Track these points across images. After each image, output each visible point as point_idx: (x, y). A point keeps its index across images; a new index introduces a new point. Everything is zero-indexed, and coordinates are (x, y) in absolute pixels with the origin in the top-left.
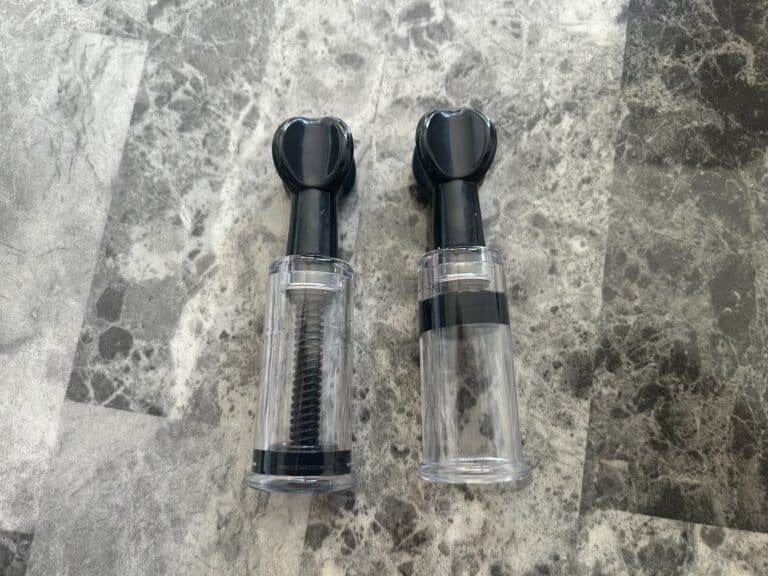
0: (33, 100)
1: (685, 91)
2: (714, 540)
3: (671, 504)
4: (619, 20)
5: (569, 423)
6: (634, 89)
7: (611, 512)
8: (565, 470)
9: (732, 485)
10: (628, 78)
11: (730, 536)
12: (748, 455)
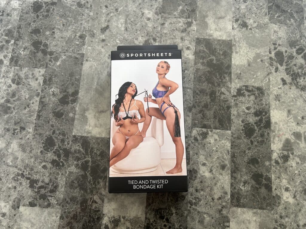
0: (103, 74)
1: (204, 65)
2: (211, 131)
3: (205, 126)
4: (193, 55)
5: (189, 116)
6: (196, 65)
7: (196, 128)
8: (189, 123)
9: (214, 123)
10: (195, 64)
11: (214, 130)
12: (216, 119)
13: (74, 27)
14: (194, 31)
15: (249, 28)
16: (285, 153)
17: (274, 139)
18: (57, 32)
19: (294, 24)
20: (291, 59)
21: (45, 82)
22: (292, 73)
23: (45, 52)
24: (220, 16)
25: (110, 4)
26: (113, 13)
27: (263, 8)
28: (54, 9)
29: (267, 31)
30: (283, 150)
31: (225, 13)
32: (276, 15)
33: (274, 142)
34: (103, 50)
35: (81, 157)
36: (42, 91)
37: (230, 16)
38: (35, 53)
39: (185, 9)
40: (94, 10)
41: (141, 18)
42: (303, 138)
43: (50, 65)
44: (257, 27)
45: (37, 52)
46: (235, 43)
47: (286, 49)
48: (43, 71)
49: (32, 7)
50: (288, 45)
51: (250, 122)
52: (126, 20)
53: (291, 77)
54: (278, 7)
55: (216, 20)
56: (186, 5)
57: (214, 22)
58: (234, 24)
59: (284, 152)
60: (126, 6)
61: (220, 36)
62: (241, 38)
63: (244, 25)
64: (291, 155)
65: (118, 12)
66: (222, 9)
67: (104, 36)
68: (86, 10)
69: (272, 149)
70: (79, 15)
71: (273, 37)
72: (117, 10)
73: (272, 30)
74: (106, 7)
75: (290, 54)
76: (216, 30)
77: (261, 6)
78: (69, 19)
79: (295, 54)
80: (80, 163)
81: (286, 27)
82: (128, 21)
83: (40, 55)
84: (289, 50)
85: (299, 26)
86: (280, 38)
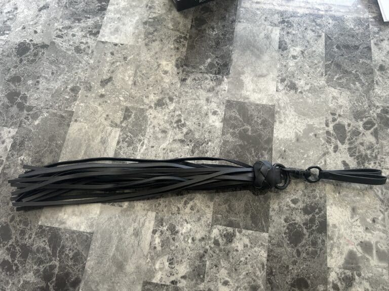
0: (95, 141)
1: (235, 137)
2: (240, 232)
3: (231, 224)
4: (221, 122)
5: (209, 207)
6: (224, 136)
7: (218, 226)
8: (208, 217)
9: (244, 220)
10: (223, 134)
11: (244, 231)
12: (248, 214)
13: (65, 77)
14: (224, 90)
15: (299, 90)
16: (349, 273)
17: (331, 249)
18: (42, 83)
19: (361, 89)
20: (356, 136)
21: (13, 146)
22: (357, 154)
23: (21, 107)
24: (260, 73)
25: (118, 51)
26: (120, 62)
27: (318, 67)
28: (44, 53)
29: (323, 96)
30: (345, 268)
31: (268, 71)
32: (336, 77)
33: (331, 255)
34: (100, 108)
35: (45, 259)
36: (8, 158)
37: (274, 74)
38: (8, 107)
39: (215, 62)
40: (96, 57)
41: (156, 70)
42: (374, 252)
43: (25, 123)
44: (309, 91)
45: (12, 106)
46: (279, 110)
47: (349, 121)
48: (13, 131)
49: (16, 48)
50: (352, 117)
51: (296, 222)
52: (136, 71)
53: (356, 161)
54: (338, 66)
55: (255, 79)
56: (217, 57)
57: (252, 80)
58: (279, 84)
59: (346, 271)
60: (138, 55)
61: (259, 99)
62: (287, 104)
63: (293, 87)
64: (357, 277)
65: (126, 62)
66: (264, 64)
67: (103, 90)
68: (86, 56)
69: (328, 266)
70: (76, 62)
71: (331, 105)
72: (125, 58)
73: (331, 96)
74: (112, 54)
75: (354, 129)
76: (254, 91)
77: (316, 64)
78: (62, 66)
79: (361, 129)
80: (42, 268)
81: (349, 93)
82: (139, 74)
83: (14, 110)
84: (354, 123)
85: (367, 92)
86: (341, 107)
